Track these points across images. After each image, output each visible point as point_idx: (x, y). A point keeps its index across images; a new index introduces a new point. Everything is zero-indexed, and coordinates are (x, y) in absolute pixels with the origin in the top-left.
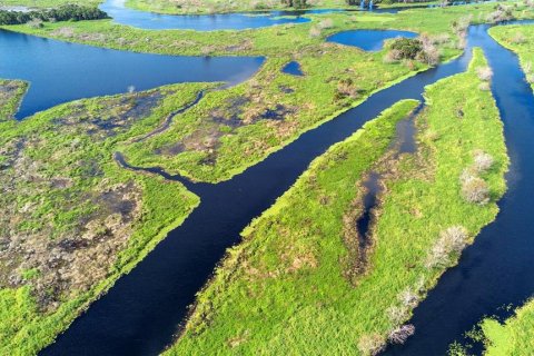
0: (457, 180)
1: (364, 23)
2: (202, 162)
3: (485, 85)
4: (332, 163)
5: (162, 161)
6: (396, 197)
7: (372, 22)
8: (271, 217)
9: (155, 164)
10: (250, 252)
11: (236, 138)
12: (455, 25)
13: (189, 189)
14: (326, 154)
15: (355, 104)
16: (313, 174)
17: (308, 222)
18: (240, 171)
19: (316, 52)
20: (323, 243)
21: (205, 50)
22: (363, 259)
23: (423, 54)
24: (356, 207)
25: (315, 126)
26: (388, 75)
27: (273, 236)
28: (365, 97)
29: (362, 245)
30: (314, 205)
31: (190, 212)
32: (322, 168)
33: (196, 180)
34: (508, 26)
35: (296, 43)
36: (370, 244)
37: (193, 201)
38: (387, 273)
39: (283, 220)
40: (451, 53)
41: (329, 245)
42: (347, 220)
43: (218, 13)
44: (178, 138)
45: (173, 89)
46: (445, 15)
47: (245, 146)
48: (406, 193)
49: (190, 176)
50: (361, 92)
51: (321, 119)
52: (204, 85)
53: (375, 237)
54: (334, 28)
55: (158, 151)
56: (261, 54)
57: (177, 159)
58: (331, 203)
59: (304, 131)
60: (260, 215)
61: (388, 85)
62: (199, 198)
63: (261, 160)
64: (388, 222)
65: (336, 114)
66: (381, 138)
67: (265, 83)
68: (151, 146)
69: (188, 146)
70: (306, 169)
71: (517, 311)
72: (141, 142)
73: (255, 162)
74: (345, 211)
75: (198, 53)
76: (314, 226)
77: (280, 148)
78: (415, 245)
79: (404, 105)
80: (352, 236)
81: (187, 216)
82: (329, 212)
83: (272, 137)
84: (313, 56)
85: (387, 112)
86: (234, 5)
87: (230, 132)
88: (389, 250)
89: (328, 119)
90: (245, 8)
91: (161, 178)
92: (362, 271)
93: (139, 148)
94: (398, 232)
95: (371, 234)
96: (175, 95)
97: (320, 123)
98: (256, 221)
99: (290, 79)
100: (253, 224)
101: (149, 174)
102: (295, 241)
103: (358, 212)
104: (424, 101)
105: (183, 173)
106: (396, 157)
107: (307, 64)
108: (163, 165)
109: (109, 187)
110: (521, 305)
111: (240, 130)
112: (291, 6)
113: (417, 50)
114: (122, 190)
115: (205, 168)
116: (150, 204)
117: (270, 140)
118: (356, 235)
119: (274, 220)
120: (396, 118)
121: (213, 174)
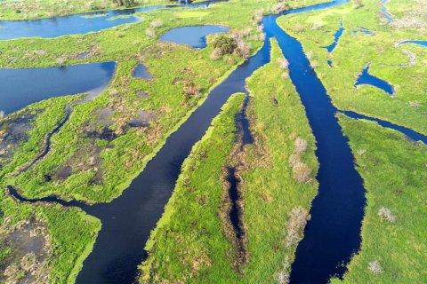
0: (287, 164)
1: (187, 19)
2: (91, 182)
3: (286, 74)
4: (198, 163)
5: (54, 188)
6: (251, 186)
7: (192, 18)
8: (165, 226)
9: (49, 193)
10: (158, 265)
11: (114, 152)
12: (253, 18)
13: (88, 213)
14: (191, 155)
15: (200, 103)
16: (187, 177)
17: (194, 224)
18: (126, 185)
19: (156, 53)
20: (211, 242)
21: (60, 61)
22: (242, 249)
23: (239, 50)
24: (225, 201)
25: (175, 129)
26: (217, 71)
27: (171, 244)
28: (206, 95)
29: (239, 236)
30: (195, 206)
31: (96, 236)
32: (192, 169)
33: (91, 202)
34: (289, 15)
35: (138, 45)
36: (243, 234)
37: (94, 224)
38: (261, 257)
39: (175, 227)
40: (256, 45)
41: (216, 242)
42: (223, 215)
43: (58, 16)
44: (62, 160)
45: (41, 107)
46: (244, 8)
47: (124, 158)
48: (258, 182)
49: (84, 199)
50: (202, 91)
51: (179, 121)
52: (69, 99)
53: (245, 226)
54: (164, 26)
55: (48, 178)
56: (109, 59)
57: (68, 184)
58: (207, 202)
59: (168, 135)
60: (155, 226)
61: (220, 81)
63: (142, 170)
64: (251, 211)
65: (189, 114)
66: (226, 134)
67: (123, 90)
68: (40, 174)
69: (73, 167)
70: (180, 172)
71: (348, 267)
72: (28, 171)
73: (137, 174)
74: (219, 207)
75: (53, 64)
76: (200, 226)
77: (153, 155)
78: (274, 227)
79: (236, 99)
80: (229, 231)
81: (94, 241)
82: (208, 212)
83: (144, 144)
84: (155, 57)
85: (225, 107)
86: (71, 6)
87: (108, 146)
88: (258, 237)
89: (184, 120)
90: (82, 10)
91: (59, 206)
92: (244, 260)
93: (29, 177)
94: (260, 219)
95: (242, 225)
96: (45, 113)
97: (178, 125)
98: (154, 233)
99: (138, 83)
100: (152, 237)
101: (47, 204)
102: (189, 244)
103: (228, 206)
104: (248, 93)
105: (78, 197)
106: (242, 149)
107: (153, 65)
108: (57, 192)
109: (13, 227)
110: (349, 261)
111: (115, 142)
112: (122, 4)
113: (233, 47)
114: (26, 226)
115: (96, 188)
116: (57, 237)
117: (144, 149)
118: (232, 228)
119: (168, 229)
120: (233, 112)
121: (105, 193)
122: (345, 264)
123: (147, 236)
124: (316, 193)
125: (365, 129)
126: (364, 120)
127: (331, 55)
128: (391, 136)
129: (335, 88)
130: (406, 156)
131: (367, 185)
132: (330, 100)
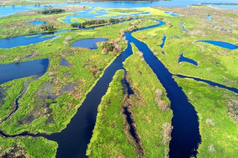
0: (154, 102)
1: (84, 36)
2: (47, 122)
3: (143, 59)
4: (106, 106)
5: (25, 128)
6: (138, 115)
7: (87, 35)
8: (95, 142)
9: (23, 131)
11: (58, 105)
12: (120, 34)
13: (48, 139)
14: (102, 102)
15: (101, 76)
16: (102, 114)
17: (111, 139)
18: (68, 122)
19: (71, 53)
20: (123, 147)
21: (16, 59)
22: (140, 148)
23: (116, 49)
24: (126, 125)
25: (90, 90)
26: (106, 60)
27: (101, 150)
28: (103, 72)
30: (110, 129)
31: (56, 151)
32: (104, 110)
33: (49, 133)
34: (137, 32)
35: (60, 49)
36: (139, 140)
37: (54, 145)
38: (152, 151)
39: (101, 141)
40: (124, 46)
41: (126, 146)
42: (126, 132)
43: (10, 37)
44: (27, 112)
45: (9, 85)
46: (113, 29)
47: (64, 108)
48: (141, 113)
49: (45, 132)
50: (100, 70)
51: (91, 86)
52: (25, 79)
53: (140, 136)
54: (73, 39)
55: (20, 123)
56: (45, 57)
57: (33, 124)
58: (116, 126)
59: (87, 93)
60: (90, 142)
61: (109, 64)
62: (56, 143)
63: (75, 113)
64: (141, 128)
65: (96, 82)
66: (118, 90)
67: (56, 72)
68: (15, 121)
69: (35, 115)
70: (97, 112)
71: (198, 150)
72: (8, 120)
73: (73, 115)
74: (123, 128)
75: (12, 61)
76: (115, 139)
77: (80, 104)
78: (155, 135)
79: (119, 73)
80: (132, 140)
81: (55, 154)
82: (117, 131)
83: (74, 100)
84: (71, 55)
85: (115, 77)
86: (17, 32)
87: (53, 103)
88: (148, 141)
89: (94, 85)
90: (24, 33)
91: (30, 137)
92: (143, 154)
93: (8, 123)
94: (147, 132)
95: (138, 136)
96: (12, 88)
97: (91, 88)
98: (89, 146)
99: (64, 68)
100: (89, 148)
101: (23, 137)
102: (111, 149)
103: (128, 127)
104: (125, 70)
105: (41, 131)
106: (129, 97)
107: (71, 59)
108: (28, 130)
109: (4, 152)
110: (197, 148)
111: (57, 100)
112: (47, 30)
113: (113, 47)
114: (12, 151)
115: (51, 125)
116: (33, 154)
117: (74, 102)
118: (133, 138)
119: (97, 142)
120: (120, 79)
121: (56, 127)
122: (196, 149)
123: (86, 148)
124: (172, 116)
125: (189, 83)
126: (187, 78)
127: (163, 49)
128: (202, 85)
129: (169, 64)
130: (212, 94)
131: (196, 109)
132: (168, 70)
